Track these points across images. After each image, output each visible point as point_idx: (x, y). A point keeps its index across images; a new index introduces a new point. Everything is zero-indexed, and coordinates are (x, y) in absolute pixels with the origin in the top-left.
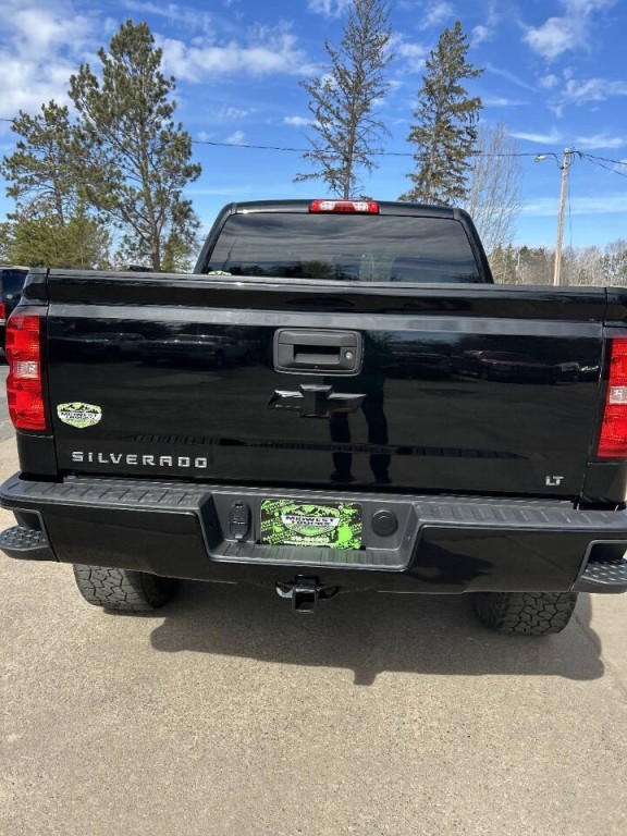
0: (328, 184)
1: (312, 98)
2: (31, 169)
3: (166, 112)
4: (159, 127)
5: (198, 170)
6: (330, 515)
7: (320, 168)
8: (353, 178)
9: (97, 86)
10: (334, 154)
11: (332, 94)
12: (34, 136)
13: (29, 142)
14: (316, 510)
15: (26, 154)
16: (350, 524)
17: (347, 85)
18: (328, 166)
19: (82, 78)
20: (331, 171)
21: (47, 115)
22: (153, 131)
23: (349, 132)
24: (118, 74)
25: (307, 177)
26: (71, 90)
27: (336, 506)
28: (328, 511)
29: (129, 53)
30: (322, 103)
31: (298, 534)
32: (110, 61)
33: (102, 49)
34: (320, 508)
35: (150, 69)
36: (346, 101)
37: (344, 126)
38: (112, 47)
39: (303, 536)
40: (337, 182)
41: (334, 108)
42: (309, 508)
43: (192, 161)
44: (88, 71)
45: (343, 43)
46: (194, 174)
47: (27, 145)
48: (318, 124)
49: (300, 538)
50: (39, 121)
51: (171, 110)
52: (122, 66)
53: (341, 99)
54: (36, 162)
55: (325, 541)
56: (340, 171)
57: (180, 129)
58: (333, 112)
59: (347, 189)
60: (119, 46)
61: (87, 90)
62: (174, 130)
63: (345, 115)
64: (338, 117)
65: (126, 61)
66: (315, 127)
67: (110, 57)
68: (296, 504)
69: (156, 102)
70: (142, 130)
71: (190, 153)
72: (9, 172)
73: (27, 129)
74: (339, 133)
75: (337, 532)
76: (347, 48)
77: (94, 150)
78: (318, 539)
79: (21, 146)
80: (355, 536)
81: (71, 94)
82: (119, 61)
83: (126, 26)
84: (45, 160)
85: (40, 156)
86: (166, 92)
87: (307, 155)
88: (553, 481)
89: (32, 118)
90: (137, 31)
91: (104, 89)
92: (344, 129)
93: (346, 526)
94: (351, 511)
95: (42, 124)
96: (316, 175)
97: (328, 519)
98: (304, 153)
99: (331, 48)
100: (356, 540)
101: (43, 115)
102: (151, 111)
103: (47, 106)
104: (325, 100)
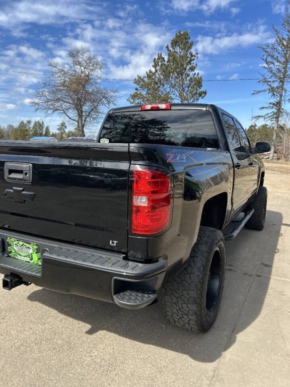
0: (271, 94)
1: (264, 53)
2: (140, 98)
3: (192, 69)
4: (188, 75)
5: (205, 93)
6: (29, 248)
7: (266, 87)
8: (286, 90)
9: (164, 61)
10: (275, 79)
11: (276, 50)
12: (142, 85)
13: (140, 87)
14: (23, 245)
15: (138, 93)
16: (36, 253)
17: (283, 45)
18: (270, 86)
19: (158, 59)
20: (272, 88)
21: (148, 75)
22: (186, 78)
23: (284, 68)
24: (173, 55)
25: (259, 92)
26: (153, 64)
27: (30, 244)
28: (28, 245)
29: (179, 45)
30: (269, 55)
31: (19, 255)
32: (170, 50)
33: (168, 45)
34: (25, 244)
35: (187, 51)
36: (283, 52)
37: (281, 65)
38: (172, 44)
39: (21, 256)
40: (275, 93)
41: (275, 57)
42: (21, 243)
43: (202, 89)
44: (161, 56)
45: (283, 25)
46: (203, 95)
47: (139, 89)
48: (266, 66)
49: (20, 256)
50: (145, 79)
51: (195, 68)
52: (175, 51)
53: (280, 52)
54: (141, 95)
55: (28, 259)
56: (278, 88)
57: (198, 75)
58: (275, 59)
59: (281, 96)
60: (175, 43)
61: (160, 64)
62: (195, 76)
63: (283, 60)
64: (278, 61)
65: (178, 49)
66: (264, 67)
67: (171, 48)
68: (17, 240)
69: (188, 65)
70: (182, 78)
71: (201, 86)
72: (132, 100)
73: (140, 82)
74: (278, 69)
75: (32, 256)
76: (285, 27)
77: (161, 89)
78: (26, 258)
79: (137, 89)
80: (39, 259)
81: (153, 66)
82: (174, 49)
83: (178, 34)
84: (146, 94)
85: (144, 93)
86: (194, 60)
87: (260, 81)
88: (113, 243)
89: (142, 78)
90: (183, 35)
91: (167, 63)
92: (281, 66)
93: (35, 253)
94: (35, 247)
95: (146, 79)
96: (265, 91)
97: (28, 249)
98: (259, 80)
99: (276, 28)
100: (39, 261)
101: (146, 76)
102: (185, 69)
103: (148, 72)
104: (271, 54)
